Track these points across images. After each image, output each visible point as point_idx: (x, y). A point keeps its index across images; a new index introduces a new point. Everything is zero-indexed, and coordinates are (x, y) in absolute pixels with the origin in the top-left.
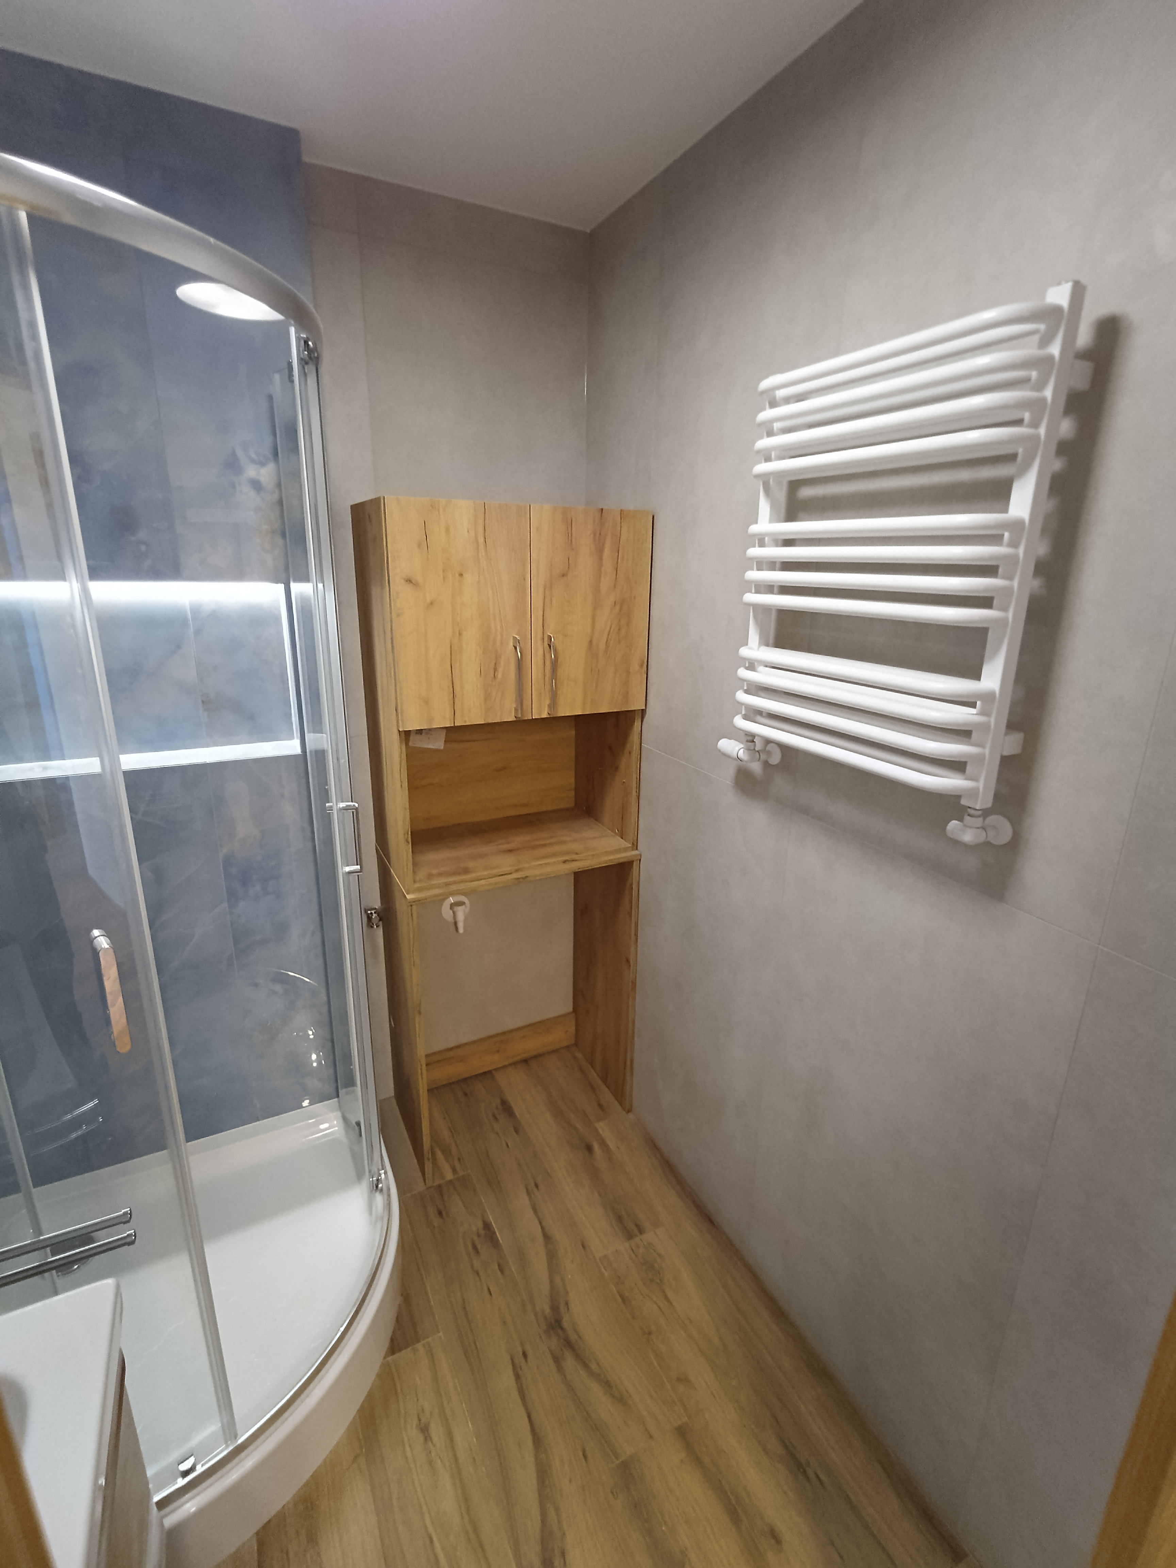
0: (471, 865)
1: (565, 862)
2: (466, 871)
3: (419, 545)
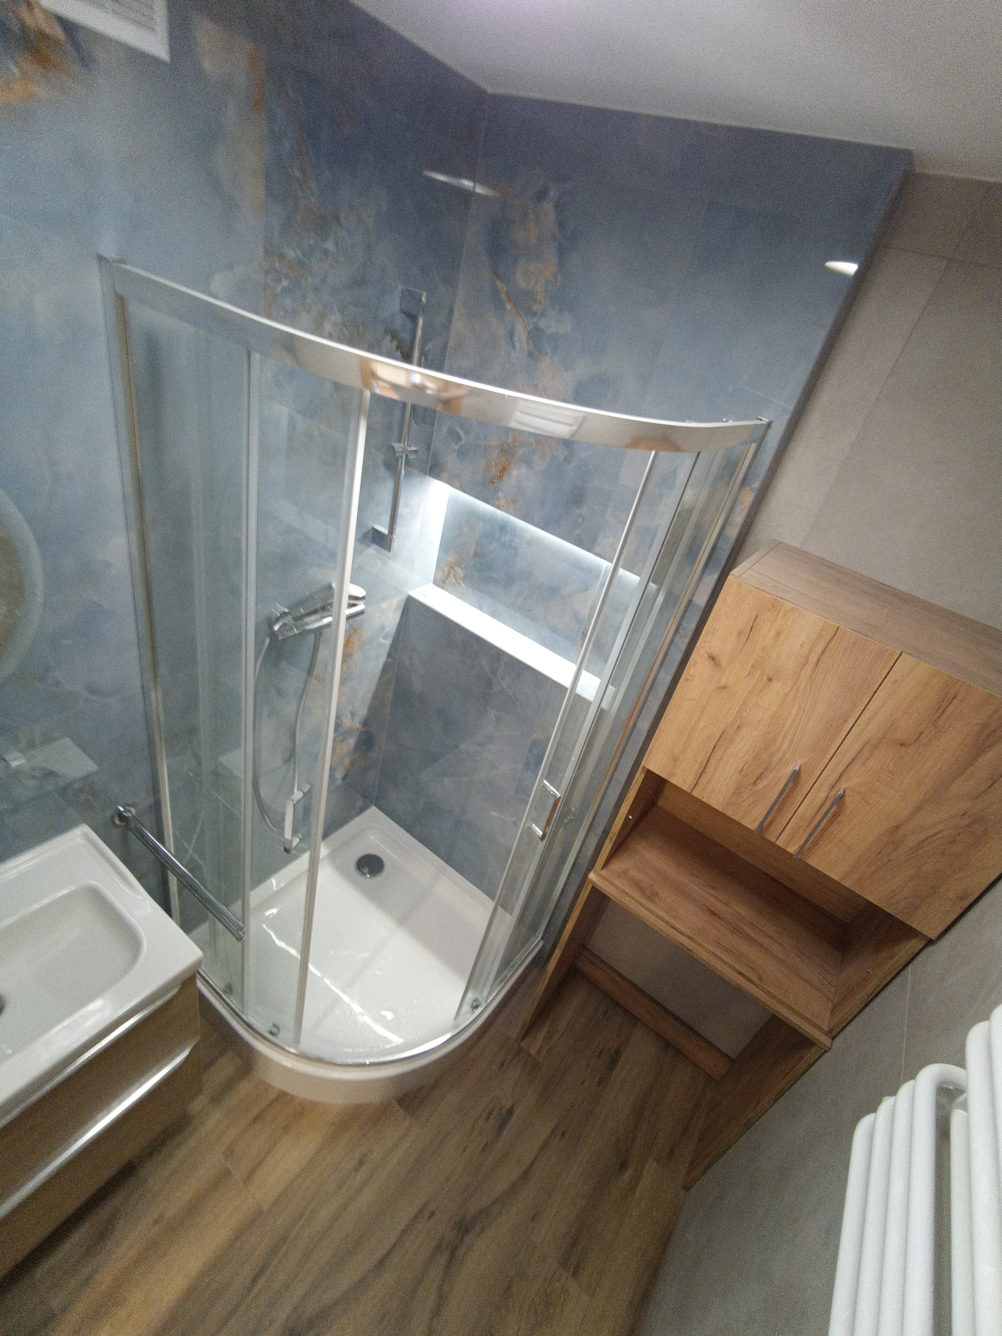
3: (739, 634)
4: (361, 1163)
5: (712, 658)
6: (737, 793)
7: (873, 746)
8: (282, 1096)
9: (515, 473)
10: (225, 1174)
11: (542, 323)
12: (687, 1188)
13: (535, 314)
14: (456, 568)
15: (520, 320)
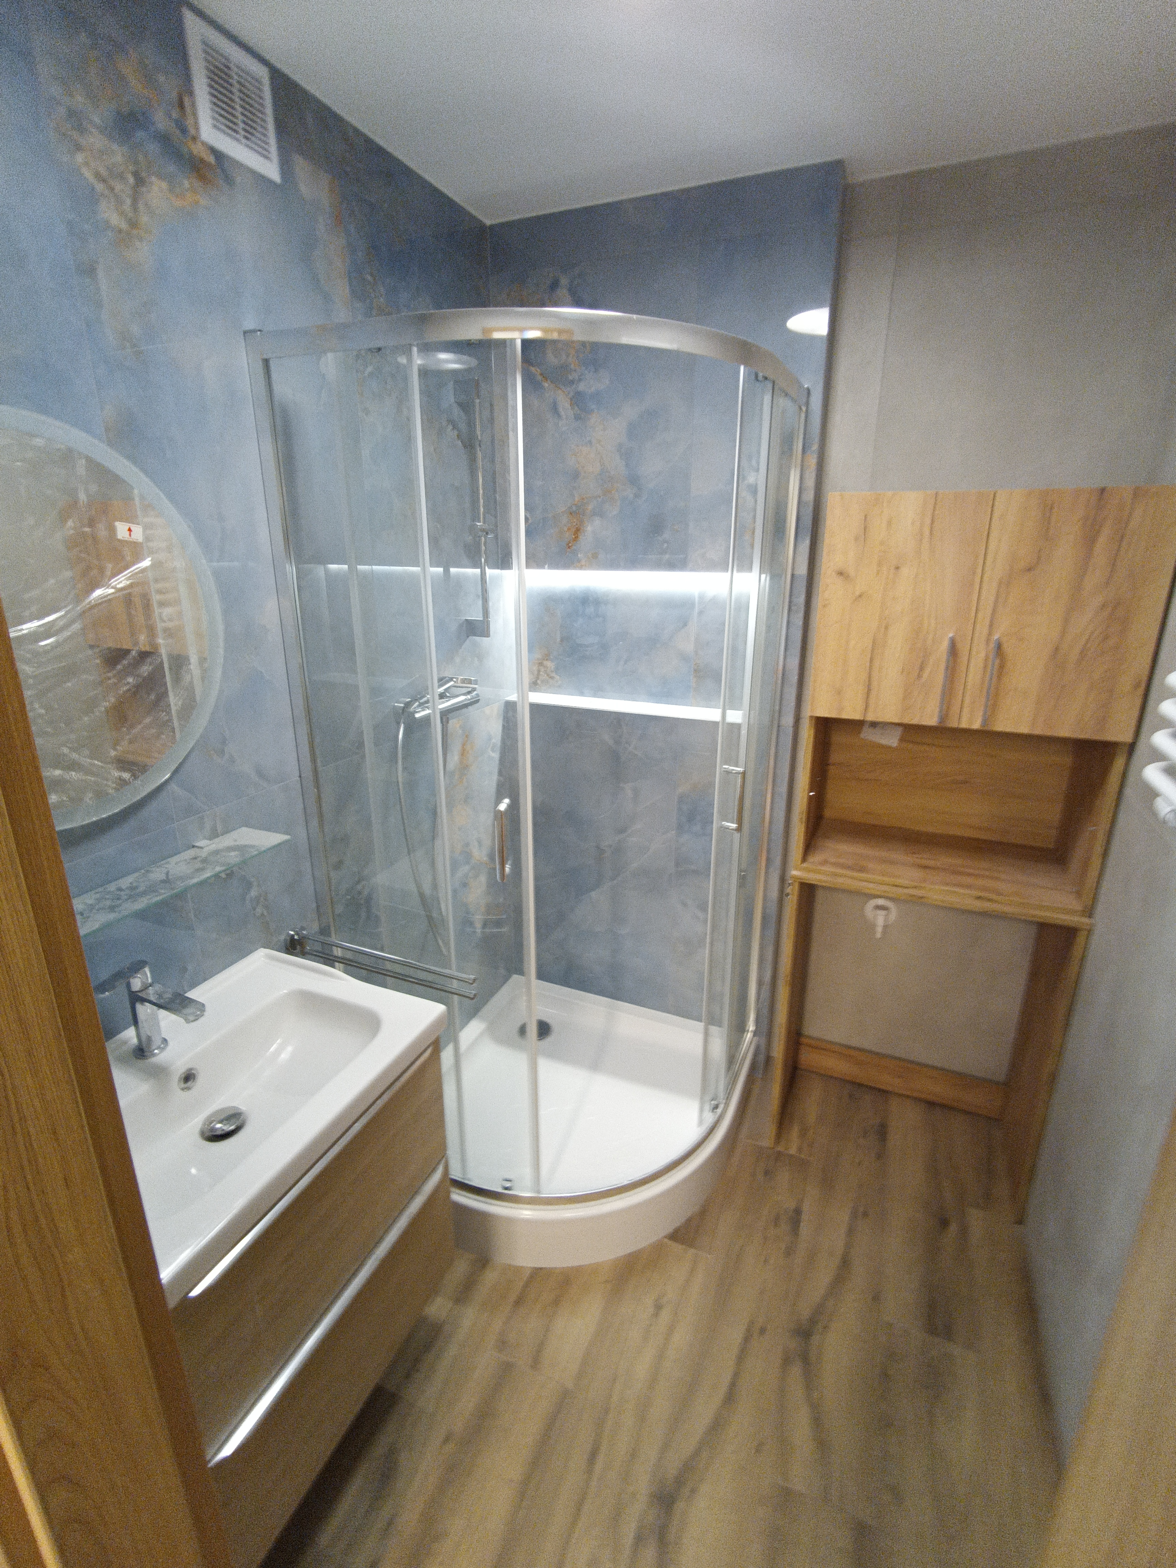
0: (871, 865)
1: (979, 898)
2: (862, 869)
3: (856, 539)
4: (658, 1307)
5: (841, 573)
6: (907, 695)
7: (1006, 583)
8: (537, 1273)
9: (589, 528)
10: (506, 1370)
11: (581, 387)
12: (1020, 1222)
13: (572, 382)
14: (545, 662)
15: (560, 391)
